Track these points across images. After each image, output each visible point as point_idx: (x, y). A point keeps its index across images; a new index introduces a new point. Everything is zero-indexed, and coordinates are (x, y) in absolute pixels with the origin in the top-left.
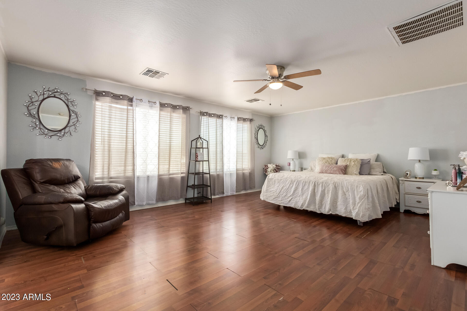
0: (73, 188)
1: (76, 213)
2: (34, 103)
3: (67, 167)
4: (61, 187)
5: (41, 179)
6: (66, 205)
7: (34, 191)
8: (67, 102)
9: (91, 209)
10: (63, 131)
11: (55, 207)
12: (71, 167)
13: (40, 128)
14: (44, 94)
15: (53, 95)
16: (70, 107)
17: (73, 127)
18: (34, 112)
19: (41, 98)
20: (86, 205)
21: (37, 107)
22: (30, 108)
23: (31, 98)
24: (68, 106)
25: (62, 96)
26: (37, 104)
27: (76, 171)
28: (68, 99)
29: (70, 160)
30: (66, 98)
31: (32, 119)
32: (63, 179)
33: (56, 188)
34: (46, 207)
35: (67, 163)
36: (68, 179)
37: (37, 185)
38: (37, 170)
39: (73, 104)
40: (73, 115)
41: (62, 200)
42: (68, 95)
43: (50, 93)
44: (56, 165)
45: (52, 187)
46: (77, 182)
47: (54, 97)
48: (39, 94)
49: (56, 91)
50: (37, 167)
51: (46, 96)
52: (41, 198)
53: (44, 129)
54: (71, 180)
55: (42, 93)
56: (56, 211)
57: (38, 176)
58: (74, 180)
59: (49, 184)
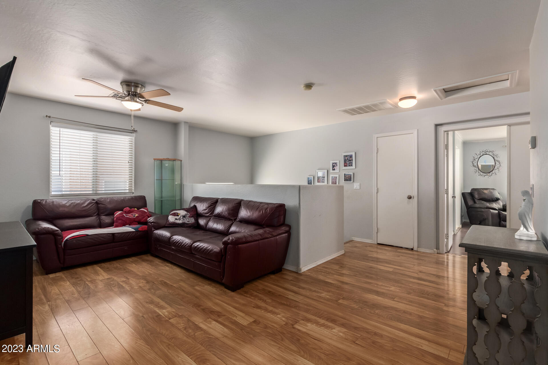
0: (494, 204)
1: (493, 214)
2: (475, 160)
3: (491, 193)
4: (488, 202)
5: (478, 198)
6: (488, 209)
7: (475, 202)
8: (493, 156)
9: (501, 214)
10: (491, 173)
11: (483, 210)
12: (494, 193)
13: (479, 172)
14: (480, 154)
15: (485, 154)
16: (495, 159)
17: (497, 170)
18: (476, 164)
19: (479, 156)
20: (498, 212)
21: (477, 161)
22: (473, 163)
23: (474, 157)
24: (494, 158)
25: (490, 153)
26: (477, 160)
27: (497, 195)
28: (494, 154)
29: (494, 189)
30: (493, 154)
31: (474, 168)
32: (489, 198)
33: (485, 203)
34: (479, 210)
35: (492, 191)
36: (492, 199)
37: (476, 200)
38: (476, 194)
39: (497, 156)
40: (497, 163)
41: (486, 207)
42: (494, 152)
43: (484, 153)
44: (485, 191)
45: (483, 202)
46: (498, 202)
47: (486, 154)
48: (478, 154)
49: (487, 151)
50: (476, 192)
51: (481, 155)
52: (477, 205)
53: (481, 172)
54: (494, 200)
55: (479, 154)
56: (484, 212)
57: (476, 196)
58: (497, 200)
59: (482, 200)
